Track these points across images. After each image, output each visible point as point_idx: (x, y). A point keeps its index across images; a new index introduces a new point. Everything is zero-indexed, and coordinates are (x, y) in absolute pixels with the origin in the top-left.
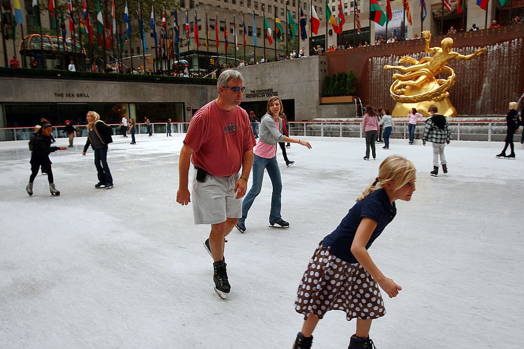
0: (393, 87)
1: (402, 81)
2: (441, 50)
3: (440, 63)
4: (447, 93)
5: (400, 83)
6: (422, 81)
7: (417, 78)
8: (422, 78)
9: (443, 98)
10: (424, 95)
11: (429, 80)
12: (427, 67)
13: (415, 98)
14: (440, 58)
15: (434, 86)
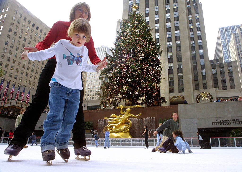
0: (108, 126)
1: (112, 124)
2: (126, 113)
3: (126, 118)
4: (129, 130)
5: (110, 125)
6: (119, 124)
7: (117, 123)
8: (119, 123)
9: (127, 132)
10: (120, 130)
11: (122, 124)
12: (121, 119)
13: (116, 131)
14: (126, 116)
15: (124, 127)
